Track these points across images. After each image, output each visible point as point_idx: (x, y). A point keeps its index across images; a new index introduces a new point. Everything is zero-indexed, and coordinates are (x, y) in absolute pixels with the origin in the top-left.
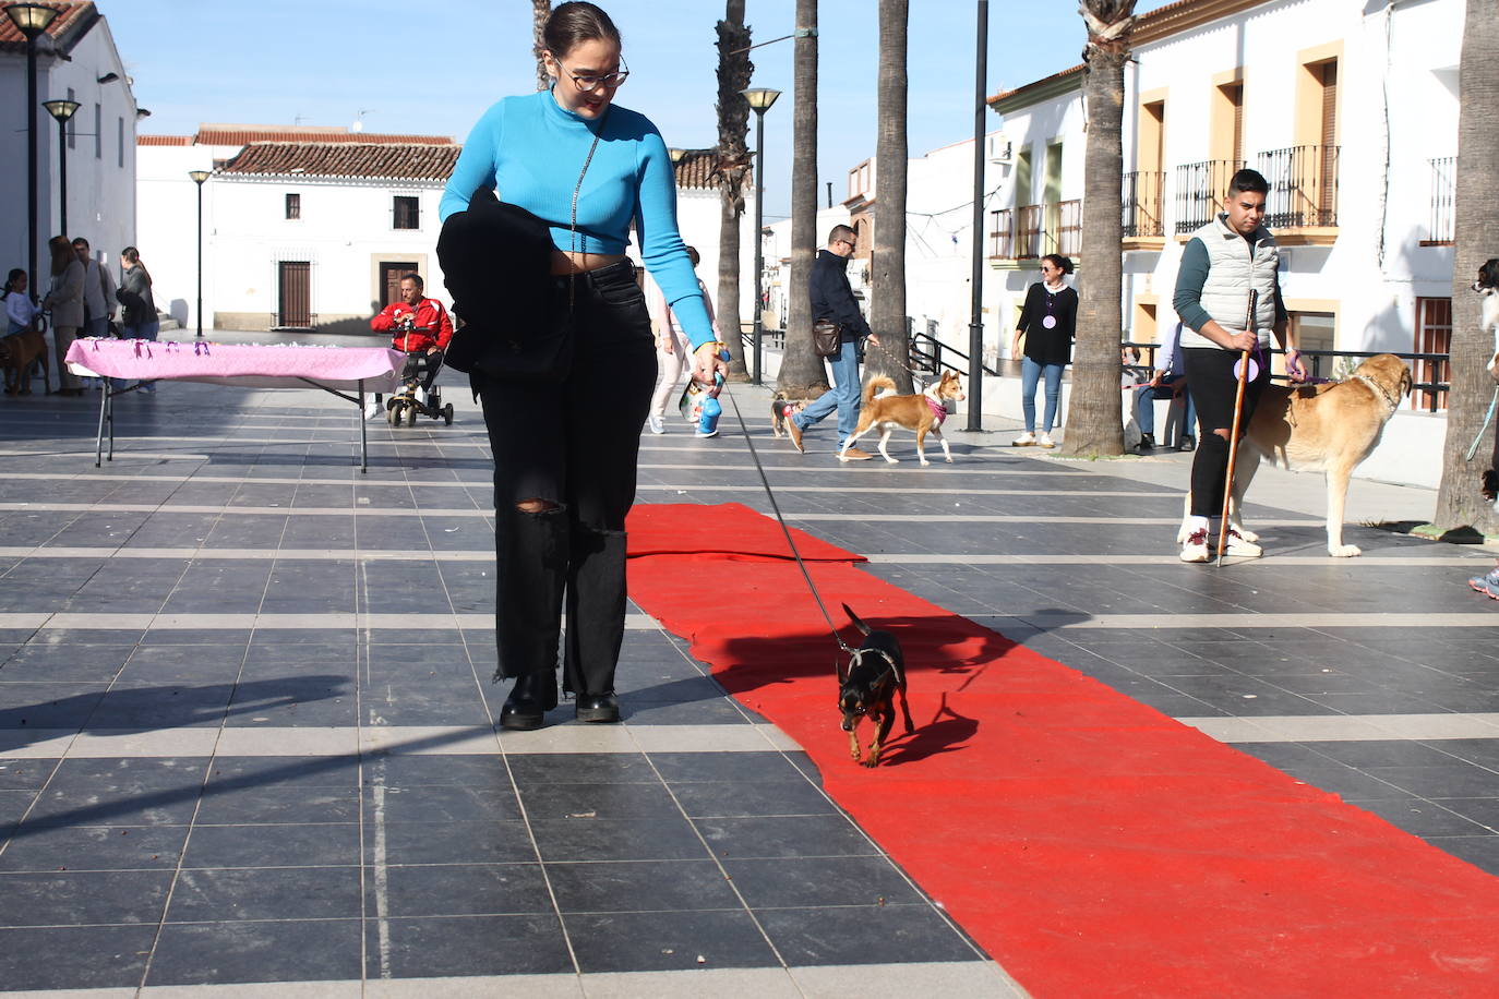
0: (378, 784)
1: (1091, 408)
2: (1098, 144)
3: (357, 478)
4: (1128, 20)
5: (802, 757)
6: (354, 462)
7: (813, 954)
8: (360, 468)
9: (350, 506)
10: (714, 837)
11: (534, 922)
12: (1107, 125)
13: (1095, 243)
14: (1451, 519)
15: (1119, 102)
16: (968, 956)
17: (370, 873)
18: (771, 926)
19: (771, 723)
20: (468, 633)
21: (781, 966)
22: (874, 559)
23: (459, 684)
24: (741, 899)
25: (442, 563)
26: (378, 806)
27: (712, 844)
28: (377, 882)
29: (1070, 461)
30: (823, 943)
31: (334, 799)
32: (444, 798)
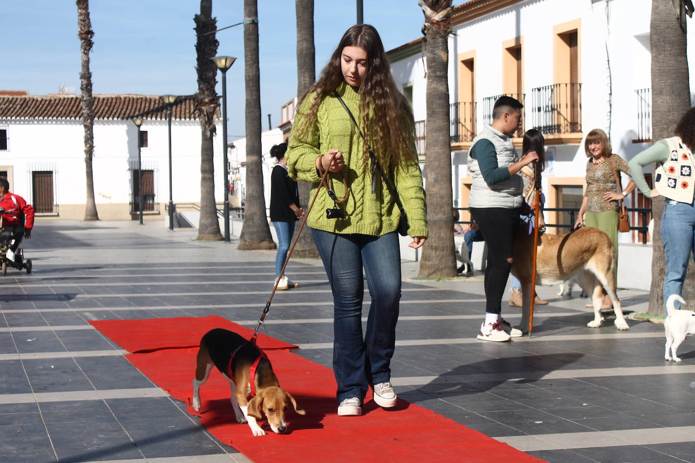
1: (436, 249)
2: (434, 85)
4: (449, 9)
12: (438, 73)
13: (434, 146)
14: (658, 309)
15: (445, 59)
19: (239, 452)
20: (43, 405)
22: (303, 347)
23: (36, 438)
25: (25, 361)
29: (424, 282)
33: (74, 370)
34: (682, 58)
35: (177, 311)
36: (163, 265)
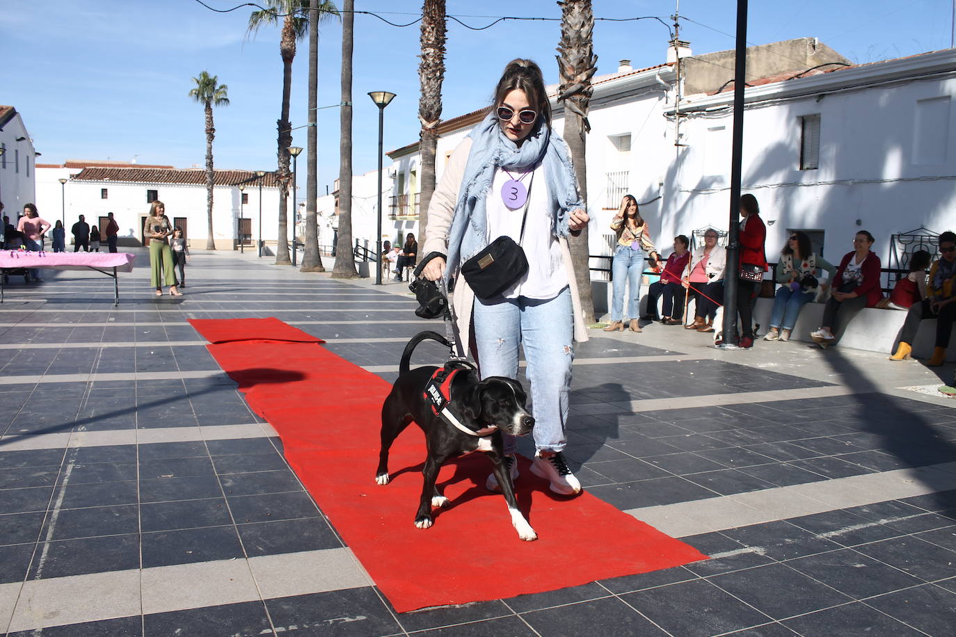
0: (71, 463)
2: (426, 170)
3: (113, 309)
4: (437, 121)
5: (277, 440)
6: (111, 301)
7: (261, 549)
8: (115, 304)
9: (105, 322)
10: (227, 485)
11: (126, 539)
12: (429, 162)
15: (434, 153)
16: (337, 545)
17: (50, 515)
18: (244, 534)
19: (265, 422)
20: (139, 382)
21: (245, 557)
22: (328, 341)
24: (233, 519)
25: (138, 348)
26: (66, 476)
27: (226, 489)
28: (52, 521)
30: (267, 542)
31: (46, 473)
32: (101, 469)
33: (169, 357)
34: (582, 159)
35: (250, 313)
36: (249, 281)
